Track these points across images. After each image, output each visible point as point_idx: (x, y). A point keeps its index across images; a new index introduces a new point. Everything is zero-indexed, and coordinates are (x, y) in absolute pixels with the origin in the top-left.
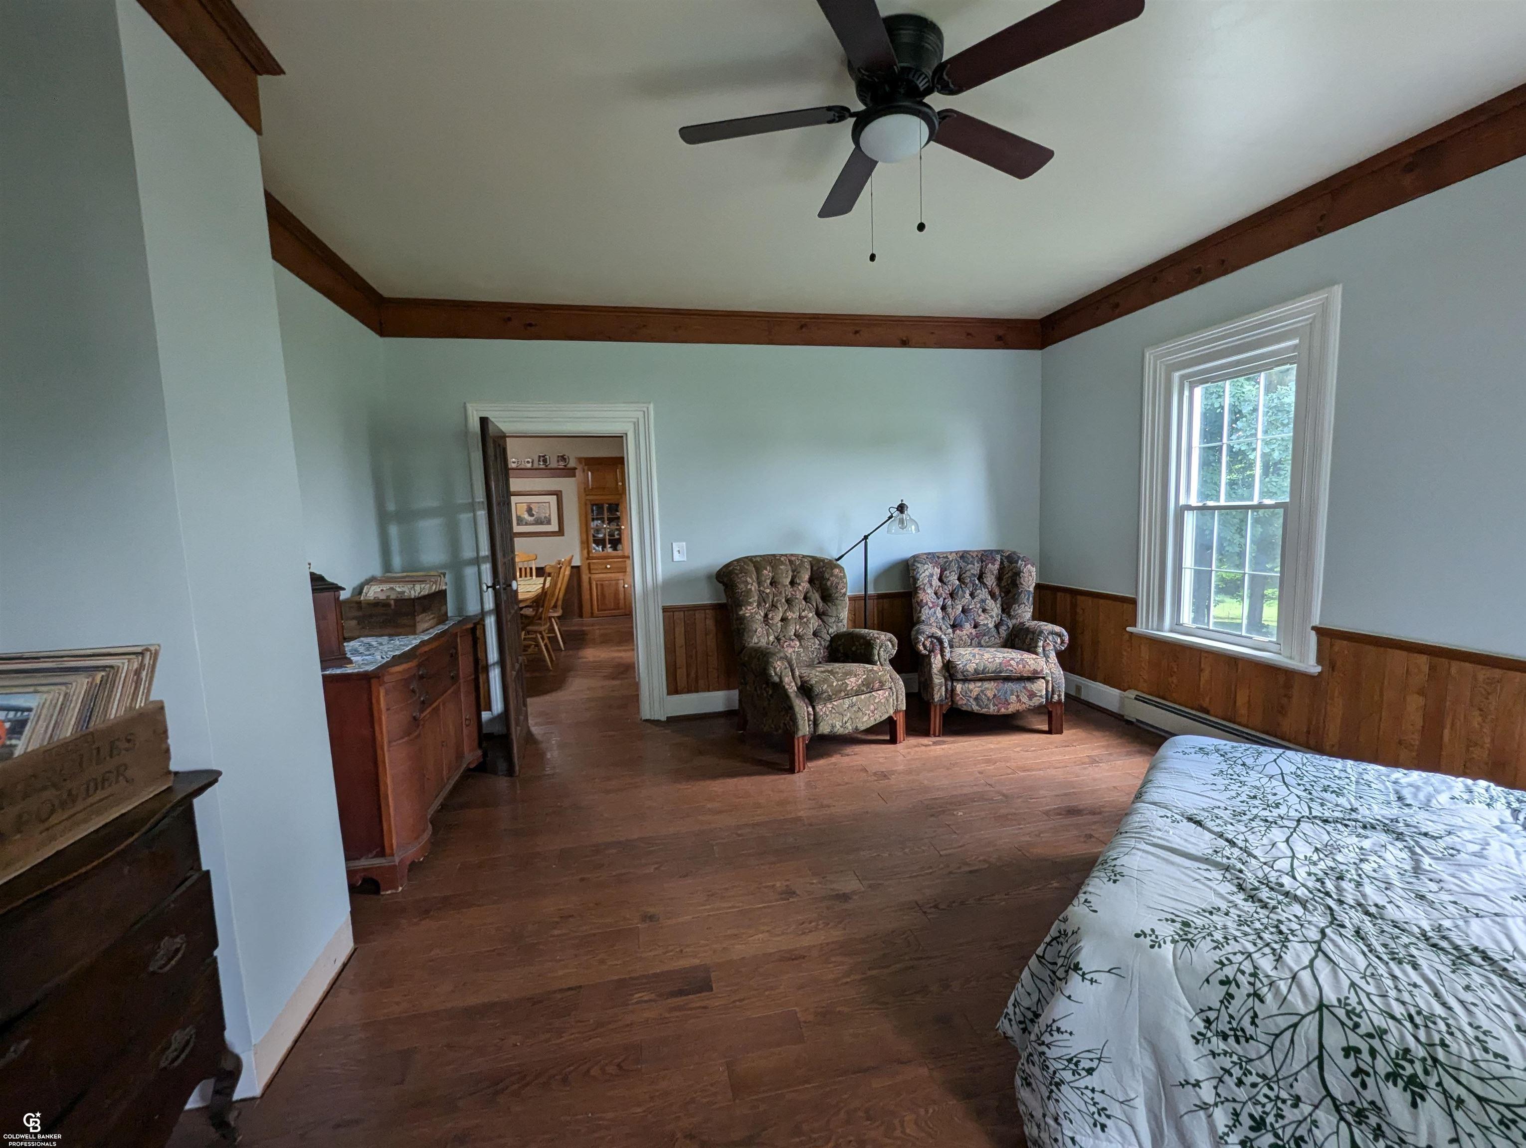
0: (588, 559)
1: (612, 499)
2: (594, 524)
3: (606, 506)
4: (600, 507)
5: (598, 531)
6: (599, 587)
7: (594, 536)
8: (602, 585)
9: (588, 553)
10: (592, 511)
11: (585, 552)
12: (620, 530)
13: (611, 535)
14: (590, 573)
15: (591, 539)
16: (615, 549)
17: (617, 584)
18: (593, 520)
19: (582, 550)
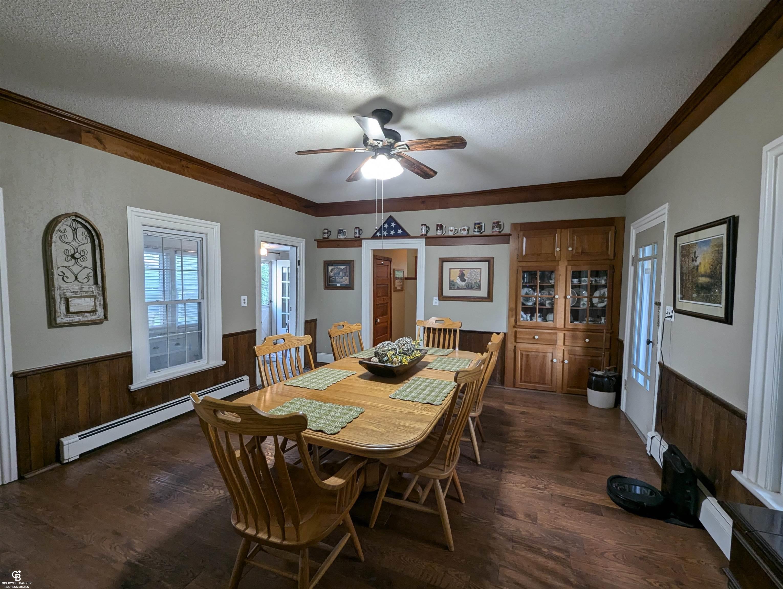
0: (514, 327)
1: (546, 265)
2: (524, 291)
3: (539, 273)
4: (533, 275)
5: (527, 299)
6: (524, 356)
7: (523, 304)
8: (528, 356)
9: (516, 322)
10: (524, 278)
11: (513, 320)
12: (553, 299)
13: (542, 304)
14: (515, 341)
15: (520, 306)
16: (545, 320)
17: (544, 357)
18: (524, 287)
19: (509, 317)
